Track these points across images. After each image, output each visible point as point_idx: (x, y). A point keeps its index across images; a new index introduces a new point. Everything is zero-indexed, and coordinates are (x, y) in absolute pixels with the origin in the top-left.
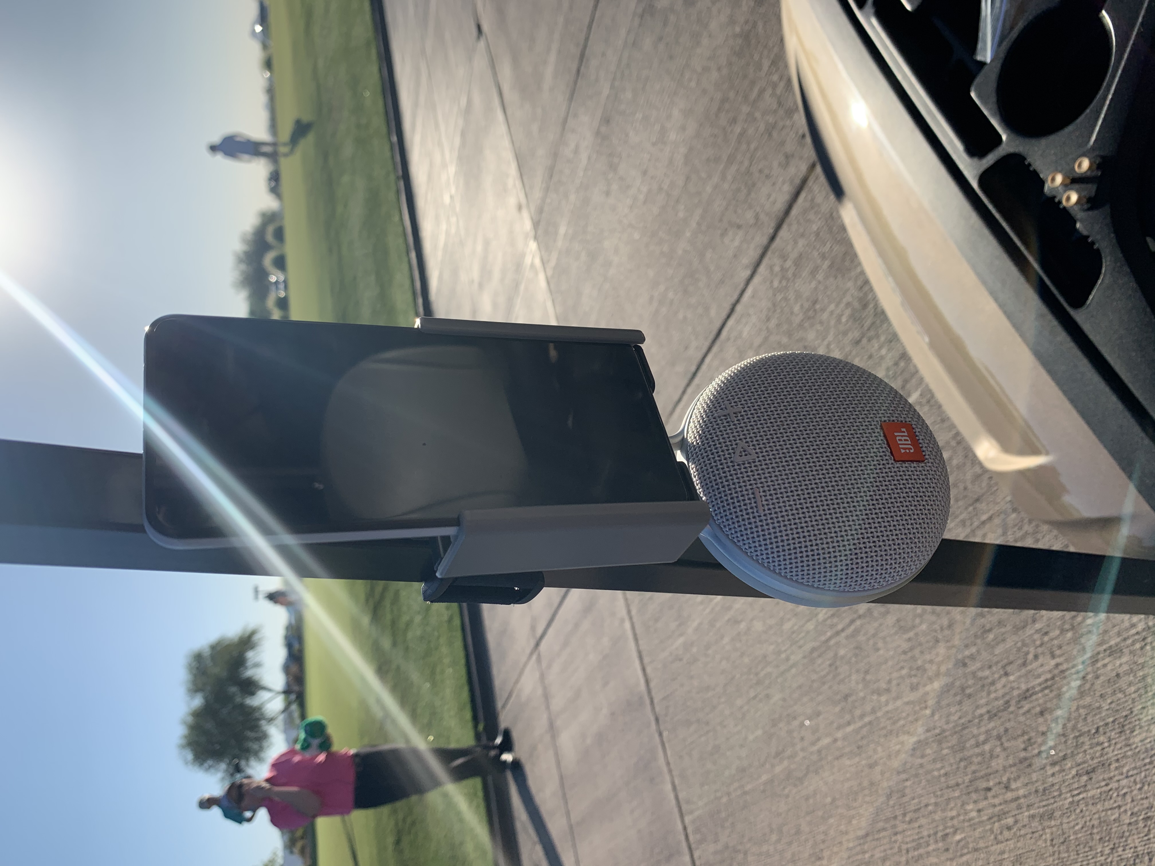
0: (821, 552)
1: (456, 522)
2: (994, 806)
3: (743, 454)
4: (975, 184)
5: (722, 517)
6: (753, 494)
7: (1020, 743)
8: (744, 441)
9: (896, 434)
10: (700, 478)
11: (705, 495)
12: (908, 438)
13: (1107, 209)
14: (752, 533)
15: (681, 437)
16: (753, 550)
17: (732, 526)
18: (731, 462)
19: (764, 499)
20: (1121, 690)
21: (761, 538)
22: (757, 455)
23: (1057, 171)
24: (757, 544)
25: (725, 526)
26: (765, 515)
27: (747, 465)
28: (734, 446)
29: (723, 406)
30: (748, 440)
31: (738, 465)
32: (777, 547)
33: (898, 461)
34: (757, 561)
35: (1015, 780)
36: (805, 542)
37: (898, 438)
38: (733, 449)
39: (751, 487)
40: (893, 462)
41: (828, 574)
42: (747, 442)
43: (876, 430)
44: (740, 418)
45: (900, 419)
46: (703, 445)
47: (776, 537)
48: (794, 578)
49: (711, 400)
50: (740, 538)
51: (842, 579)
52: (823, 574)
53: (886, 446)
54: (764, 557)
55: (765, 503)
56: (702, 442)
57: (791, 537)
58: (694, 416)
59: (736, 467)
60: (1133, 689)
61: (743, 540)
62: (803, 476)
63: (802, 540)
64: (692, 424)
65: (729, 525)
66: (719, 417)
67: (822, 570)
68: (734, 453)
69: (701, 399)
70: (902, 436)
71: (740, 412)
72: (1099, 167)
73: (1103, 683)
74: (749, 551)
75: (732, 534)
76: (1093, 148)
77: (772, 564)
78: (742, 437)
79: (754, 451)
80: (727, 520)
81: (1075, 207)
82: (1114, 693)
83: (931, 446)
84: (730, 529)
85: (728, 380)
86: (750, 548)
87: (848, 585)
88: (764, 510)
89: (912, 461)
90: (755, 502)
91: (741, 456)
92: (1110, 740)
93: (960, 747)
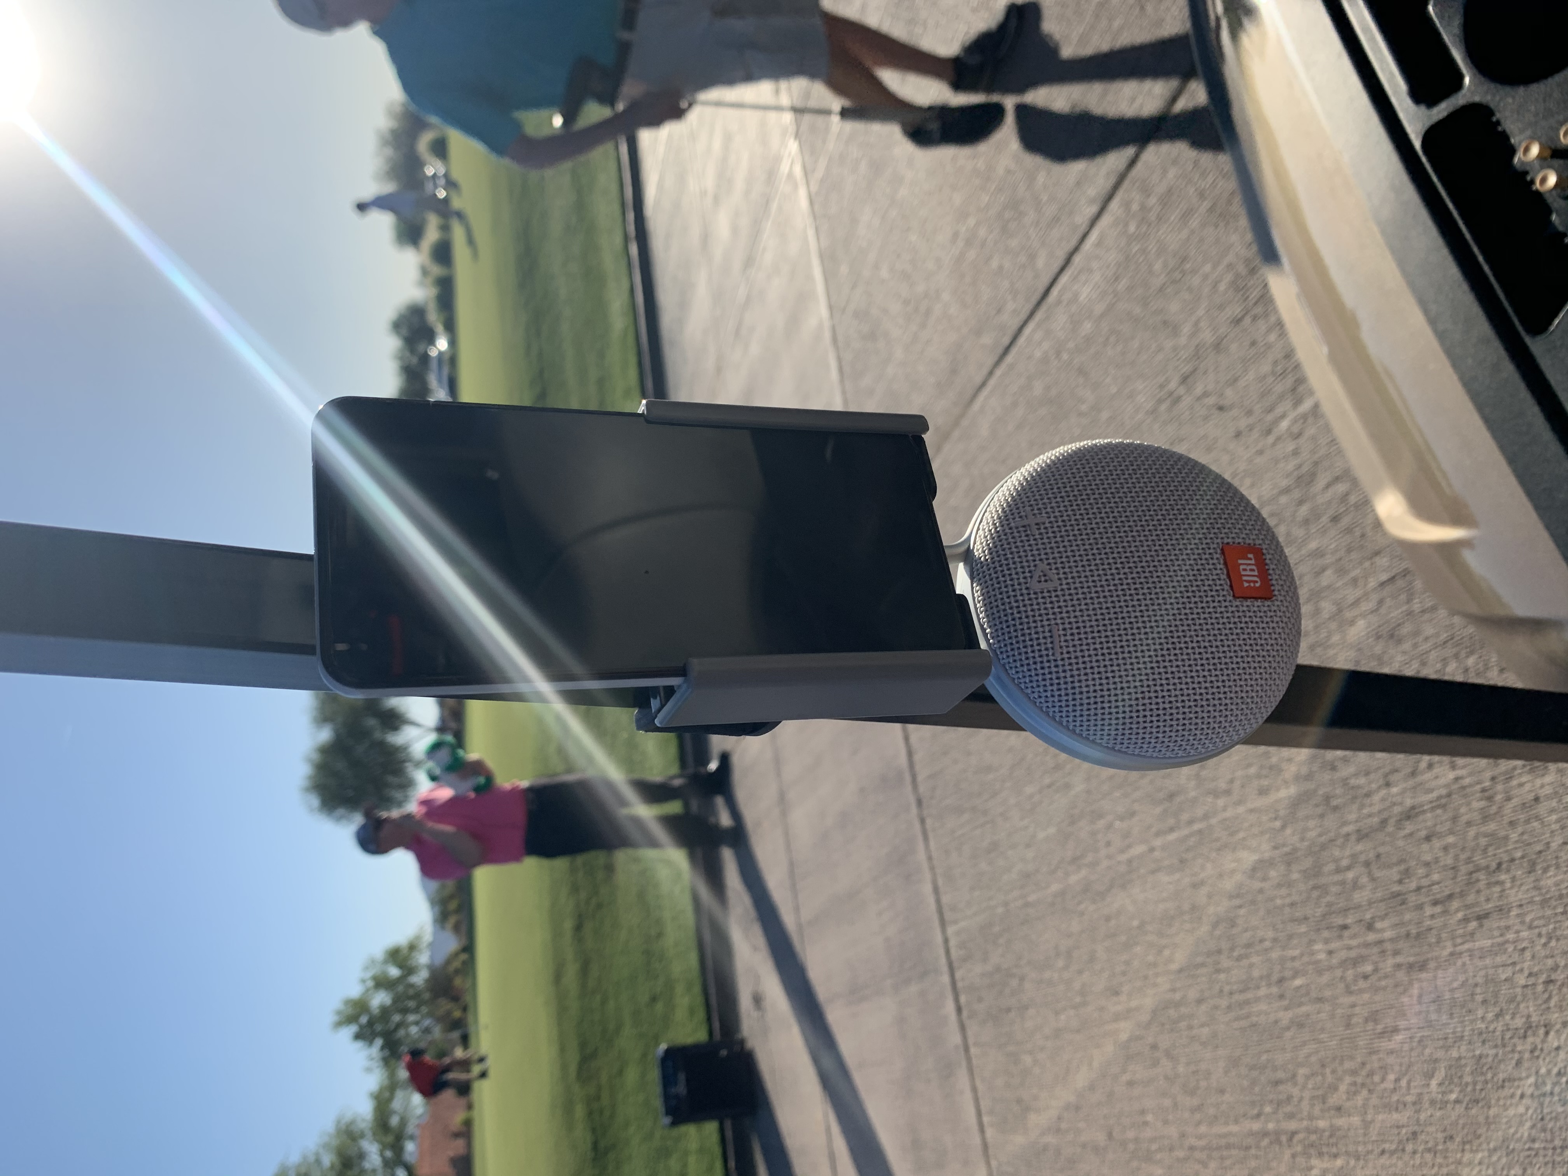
2: (1350, 948)
3: (1043, 579)
4: (1417, 144)
5: (1008, 657)
6: (1050, 631)
8: (1046, 562)
10: (985, 605)
11: (990, 627)
12: (1254, 567)
14: (1044, 680)
15: (967, 546)
16: (1043, 700)
17: (1020, 670)
18: (1027, 588)
19: (1063, 639)
20: (1537, 818)
21: (1055, 688)
22: (1059, 582)
23: (1533, 138)
24: (1049, 694)
25: (1011, 668)
26: (1063, 659)
27: (1046, 594)
28: (1032, 568)
29: (1023, 514)
30: (1051, 561)
31: (1035, 593)
32: (1074, 699)
33: (1238, 598)
34: (1047, 713)
35: (1383, 918)
36: (1109, 696)
37: (1242, 567)
38: (1030, 572)
39: (1048, 623)
40: (1231, 598)
41: (1133, 736)
42: (1049, 564)
43: (1216, 556)
44: (1043, 531)
45: (1248, 541)
46: (993, 563)
47: (1073, 688)
48: (1091, 738)
49: (1008, 503)
50: (1029, 685)
51: (1150, 743)
52: (1127, 736)
53: (1225, 577)
55: (1063, 644)
56: (992, 558)
57: (1092, 689)
58: (984, 522)
59: (1033, 596)
60: (1554, 817)
61: (1032, 687)
62: (1115, 613)
63: (1106, 693)
64: (981, 532)
65: (1016, 667)
66: (1017, 528)
67: (1127, 732)
68: (1031, 577)
69: (996, 499)
71: (1044, 523)
74: (1038, 701)
75: (1019, 678)
77: (1065, 720)
78: (1043, 557)
79: (1056, 577)
80: (1015, 661)
81: (1554, 193)
82: (1527, 821)
83: (1283, 578)
84: (1017, 672)
85: (1032, 477)
86: (1040, 697)
87: (1157, 750)
88: (1062, 653)
89: (1256, 598)
90: (1052, 643)
91: (1040, 582)
92: (1513, 879)
93: (1315, 871)
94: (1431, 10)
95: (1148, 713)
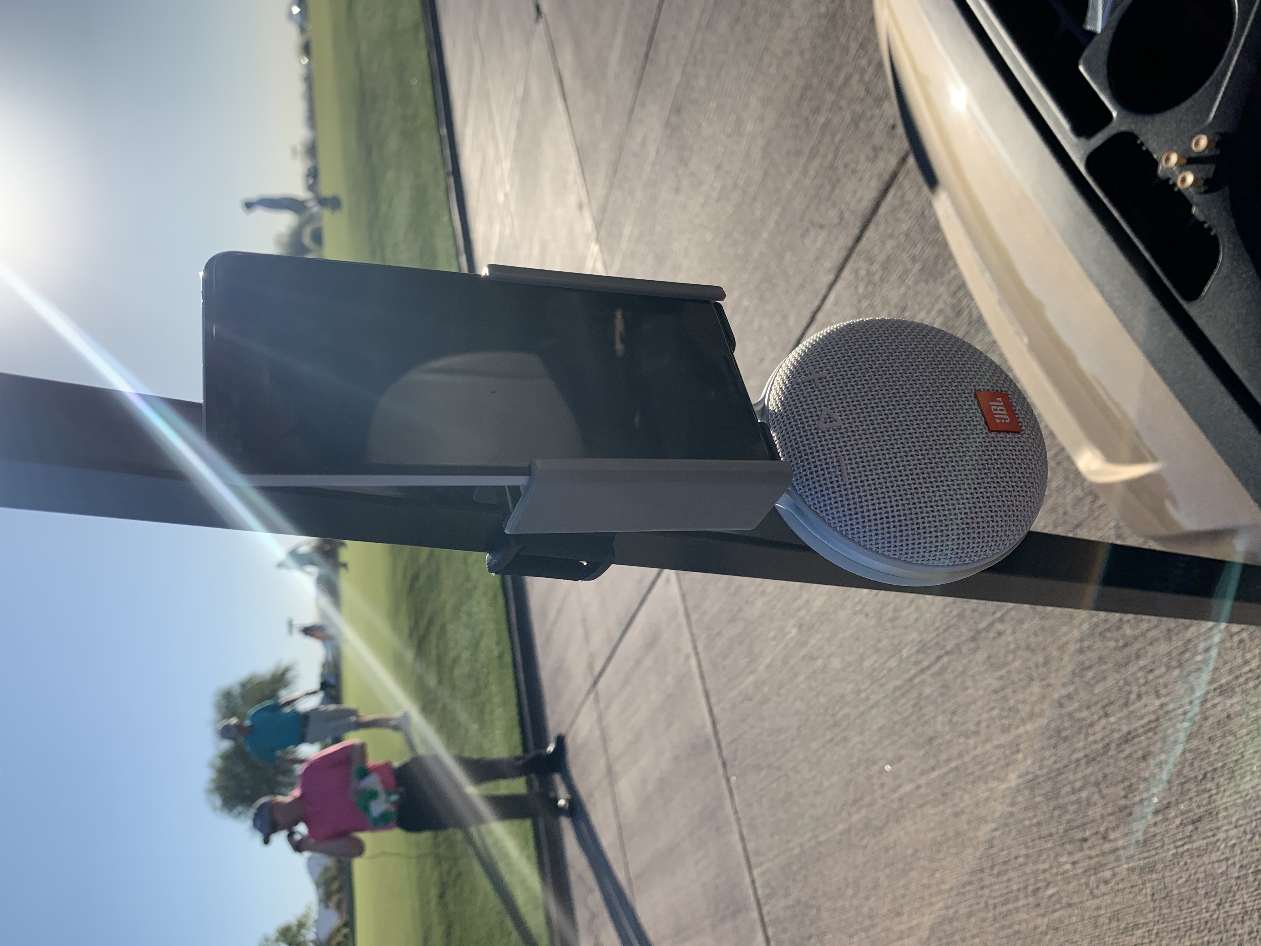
0: (909, 522)
1: (527, 471)
2: (1091, 858)
3: (828, 420)
4: (1081, 167)
5: (804, 487)
6: (838, 461)
7: (1120, 790)
8: (830, 407)
9: (991, 403)
12: (1003, 408)
13: (1226, 191)
14: (836, 502)
15: (762, 405)
16: (836, 521)
17: (815, 496)
18: (815, 429)
19: (849, 467)
20: (1231, 733)
21: (846, 508)
22: (843, 422)
23: (1171, 150)
24: (841, 515)
25: (807, 496)
26: (850, 484)
27: (832, 432)
28: (819, 413)
29: (807, 372)
30: (834, 406)
31: (823, 432)
32: (863, 517)
34: (841, 532)
35: (1113, 830)
36: (893, 512)
37: (993, 408)
38: (817, 415)
39: (835, 454)
40: (987, 431)
41: (916, 546)
42: (832, 409)
43: (970, 399)
44: (825, 383)
45: (995, 388)
46: (786, 412)
47: (862, 507)
48: (880, 551)
49: (794, 366)
50: (824, 509)
51: (930, 551)
52: (911, 546)
53: (980, 415)
54: (849, 528)
55: (850, 471)
56: (784, 409)
57: (877, 506)
58: (776, 383)
60: (1244, 731)
61: (826, 510)
63: (889, 509)
64: (773, 392)
65: (811, 495)
66: (803, 383)
67: (910, 542)
68: (818, 420)
69: (783, 366)
70: (998, 406)
71: (826, 378)
72: (1218, 145)
73: (1212, 724)
75: (814, 504)
76: (1211, 125)
77: (856, 536)
78: (827, 403)
79: (840, 418)
80: (810, 489)
81: (1191, 190)
82: (1224, 736)
83: (1028, 417)
84: (813, 499)
86: (834, 518)
87: (937, 558)
88: (849, 479)
89: (1008, 432)
90: (840, 471)
91: (826, 423)
92: (1218, 787)
93: (1055, 794)
94: (1081, 68)
95: (926, 525)
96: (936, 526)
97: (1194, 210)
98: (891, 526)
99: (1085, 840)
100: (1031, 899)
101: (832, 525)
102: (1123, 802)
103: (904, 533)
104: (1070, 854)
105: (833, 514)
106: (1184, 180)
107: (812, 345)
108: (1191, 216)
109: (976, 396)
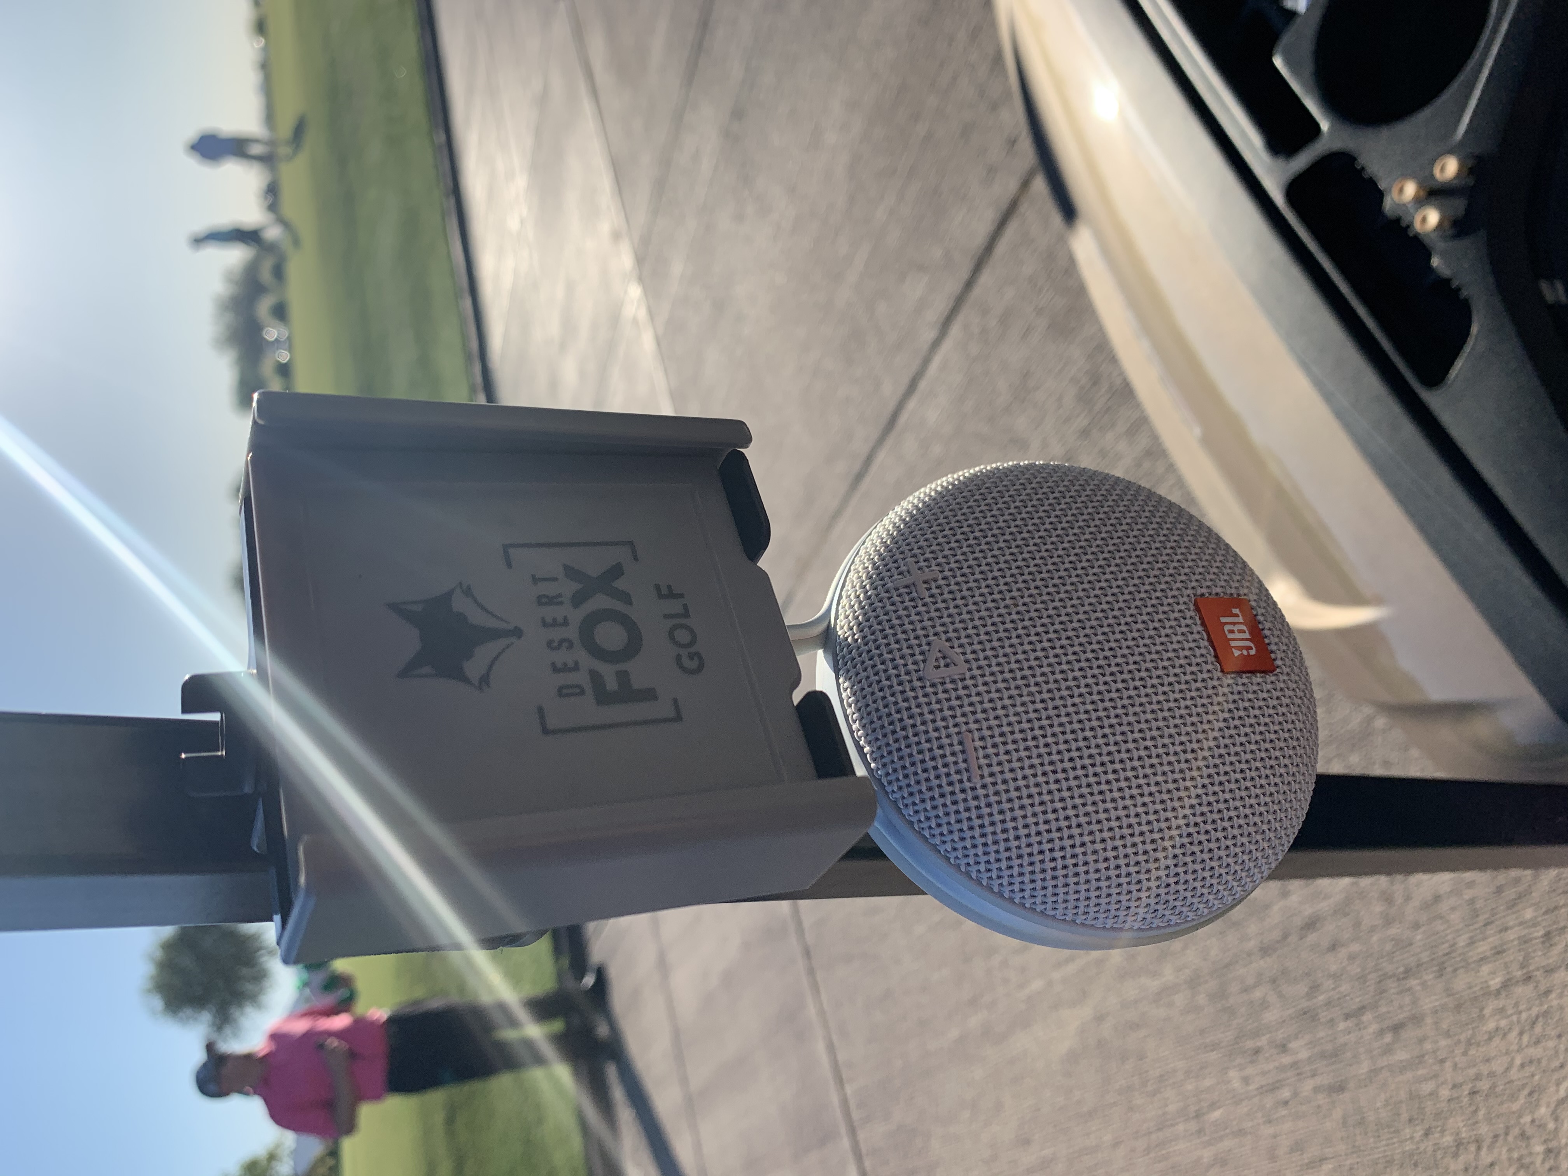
0: (1091, 858)
3: (942, 663)
5: (900, 788)
6: (961, 743)
8: (944, 637)
9: (1223, 620)
10: (859, 710)
11: (869, 743)
12: (1244, 627)
13: (1482, 234)
14: (959, 821)
15: (825, 625)
16: (959, 854)
17: (920, 807)
18: (920, 679)
19: (981, 753)
21: (977, 832)
22: (967, 666)
23: (1407, 176)
24: (968, 843)
25: (906, 806)
26: (984, 786)
27: (949, 686)
28: (925, 648)
29: (903, 568)
30: (952, 635)
31: (933, 685)
33: (1228, 673)
34: (968, 874)
36: (1061, 839)
38: (922, 653)
39: (956, 730)
40: (1220, 674)
41: (1103, 901)
42: (949, 640)
43: (1188, 614)
44: (935, 591)
45: (1229, 591)
46: (866, 644)
47: (1005, 831)
48: (1039, 908)
49: (880, 555)
50: (937, 831)
51: (1128, 908)
52: (1094, 901)
53: (1206, 643)
54: (982, 868)
56: (864, 637)
57: (1033, 829)
58: (848, 586)
59: (929, 690)
61: (942, 834)
62: (1055, 708)
64: (844, 601)
65: (914, 804)
66: (897, 589)
67: (1093, 894)
68: (924, 661)
69: (862, 552)
70: (1234, 624)
71: (936, 580)
72: (1472, 171)
74: (952, 856)
75: (920, 821)
76: (1462, 143)
77: (996, 883)
78: (939, 629)
79: (962, 658)
80: (911, 794)
81: (1434, 233)
83: (1285, 640)
84: (916, 812)
86: (955, 849)
87: (1139, 918)
90: (965, 761)
91: (937, 667)
94: (1278, 62)
95: (1122, 862)
96: (1137, 863)
97: (1435, 262)
98: (1059, 867)
99: (1257, 1051)
100: (1193, 1126)
101: (952, 861)
102: (1304, 1004)
103: (1083, 878)
104: (1241, 1067)
105: (953, 841)
106: (1424, 220)
107: (912, 516)
108: (1430, 269)
109: (1197, 609)
